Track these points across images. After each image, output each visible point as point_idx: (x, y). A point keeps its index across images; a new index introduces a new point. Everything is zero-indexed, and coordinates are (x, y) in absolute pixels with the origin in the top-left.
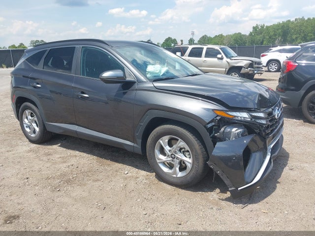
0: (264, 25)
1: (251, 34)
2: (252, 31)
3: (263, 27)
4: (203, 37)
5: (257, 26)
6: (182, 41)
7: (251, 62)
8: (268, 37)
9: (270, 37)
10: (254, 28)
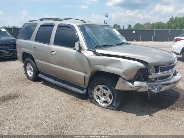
0: (177, 17)
1: (168, 23)
2: (169, 21)
3: (176, 18)
4: (137, 24)
5: (173, 18)
6: (124, 26)
7: (141, 65)
8: (179, 25)
9: (181, 25)
10: (170, 19)
